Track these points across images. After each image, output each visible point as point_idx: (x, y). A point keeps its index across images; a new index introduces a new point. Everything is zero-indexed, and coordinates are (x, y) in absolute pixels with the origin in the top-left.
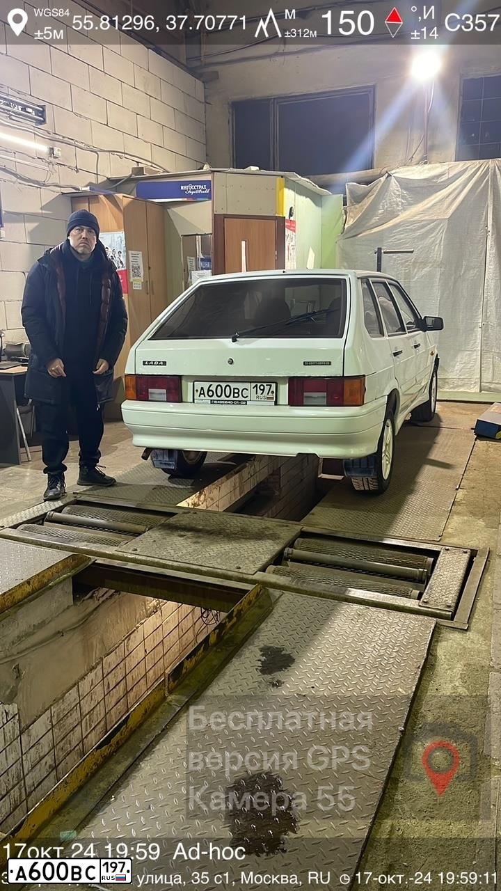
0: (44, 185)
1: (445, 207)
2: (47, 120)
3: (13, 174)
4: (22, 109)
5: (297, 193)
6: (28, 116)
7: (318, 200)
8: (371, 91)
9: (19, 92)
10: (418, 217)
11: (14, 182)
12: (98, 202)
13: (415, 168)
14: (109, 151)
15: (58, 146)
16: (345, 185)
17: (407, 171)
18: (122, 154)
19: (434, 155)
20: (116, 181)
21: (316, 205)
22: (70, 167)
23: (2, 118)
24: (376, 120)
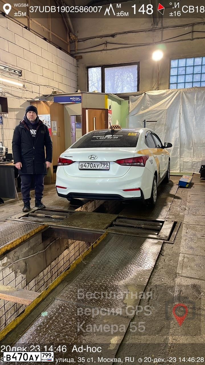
0: (21, 98)
1: (165, 105)
2: (23, 75)
3: (11, 94)
4: (14, 71)
5: (112, 100)
6: (16, 74)
7: (120, 103)
8: (138, 63)
9: (13, 65)
10: (156, 109)
11: (11, 97)
12: (40, 104)
13: (154, 91)
14: (44, 85)
15: (26, 84)
16: (129, 97)
17: (152, 92)
18: (48, 86)
19: (161, 87)
20: (46, 96)
21: (119, 104)
22: (30, 91)
23: (7, 75)
24: (140, 74)
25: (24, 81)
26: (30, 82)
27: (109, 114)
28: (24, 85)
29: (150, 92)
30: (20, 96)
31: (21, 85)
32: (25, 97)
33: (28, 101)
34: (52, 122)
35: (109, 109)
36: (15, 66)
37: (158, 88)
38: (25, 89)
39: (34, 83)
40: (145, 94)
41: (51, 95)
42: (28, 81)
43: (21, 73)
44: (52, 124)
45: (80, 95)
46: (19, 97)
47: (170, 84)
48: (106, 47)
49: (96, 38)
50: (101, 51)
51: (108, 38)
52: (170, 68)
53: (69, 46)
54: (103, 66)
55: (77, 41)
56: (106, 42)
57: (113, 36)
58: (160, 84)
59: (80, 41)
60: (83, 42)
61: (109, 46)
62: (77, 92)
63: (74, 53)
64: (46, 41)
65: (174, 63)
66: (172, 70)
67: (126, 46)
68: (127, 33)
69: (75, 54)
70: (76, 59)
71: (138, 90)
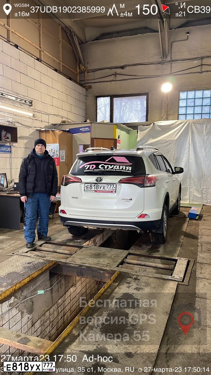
0: (31, 127)
1: (174, 135)
2: (33, 105)
3: (20, 124)
4: (25, 102)
5: (121, 130)
6: (26, 104)
7: (128, 132)
8: (147, 94)
9: (24, 96)
10: (165, 138)
11: (21, 127)
12: (49, 133)
13: (163, 121)
14: (53, 115)
15: (36, 113)
16: (137, 126)
17: (161, 122)
18: (57, 115)
19: (170, 117)
20: (55, 125)
21: (128, 134)
22: (39, 121)
23: (18, 105)
24: (149, 105)
25: (34, 111)
26: (40, 112)
27: (118, 144)
28: (34, 115)
29: (158, 122)
30: (30, 125)
31: (31, 115)
32: (35, 126)
33: (37, 130)
34: (61, 151)
35: (117, 139)
36: (26, 96)
37: (167, 118)
38: (35, 119)
39: (44, 113)
40: (154, 124)
41: (60, 125)
42: (38, 110)
43: (31, 103)
44: (61, 153)
45: (90, 125)
46: (28, 127)
47: (179, 115)
48: (116, 78)
49: (105, 69)
50: (110, 81)
51: (117, 69)
52: (179, 100)
53: (78, 77)
54: (112, 96)
55: (87, 71)
56: (116, 73)
57: (122, 67)
58: (169, 115)
59: (89, 71)
60: (93, 72)
61: (119, 77)
62: (86, 121)
63: (83, 82)
64: (57, 72)
65: (183, 95)
66: (180, 102)
67: (135, 77)
68: (136, 65)
69: (85, 84)
70: (86, 89)
71: (147, 120)
